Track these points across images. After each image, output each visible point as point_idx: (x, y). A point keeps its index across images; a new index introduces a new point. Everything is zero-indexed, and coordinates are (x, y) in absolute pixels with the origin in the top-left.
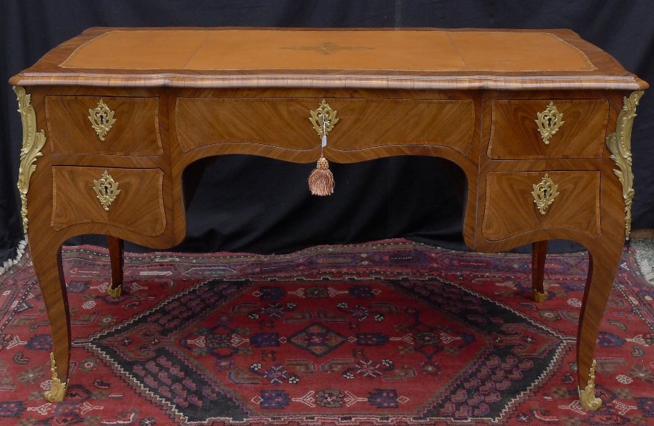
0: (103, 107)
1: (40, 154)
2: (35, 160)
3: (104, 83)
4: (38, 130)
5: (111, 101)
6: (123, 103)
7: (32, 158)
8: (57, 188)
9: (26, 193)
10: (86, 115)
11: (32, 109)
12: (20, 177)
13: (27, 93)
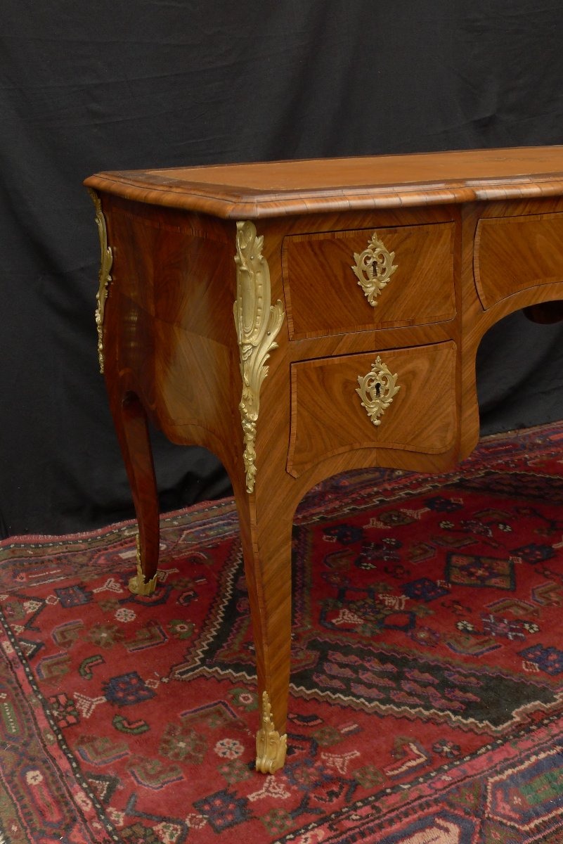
0: (377, 247)
1: (274, 345)
2: (268, 356)
3: (394, 201)
4: (274, 303)
5: (389, 236)
6: (408, 237)
7: (263, 355)
8: (298, 402)
9: (255, 419)
10: (348, 264)
11: (265, 262)
12: (245, 392)
13: (258, 235)
